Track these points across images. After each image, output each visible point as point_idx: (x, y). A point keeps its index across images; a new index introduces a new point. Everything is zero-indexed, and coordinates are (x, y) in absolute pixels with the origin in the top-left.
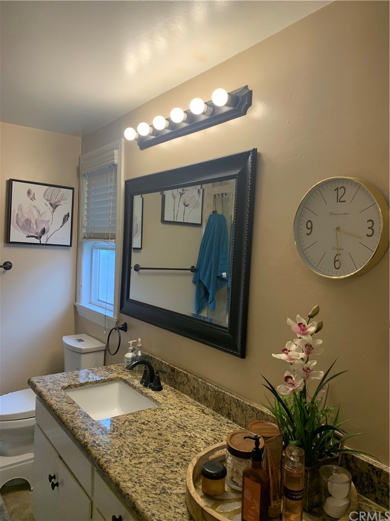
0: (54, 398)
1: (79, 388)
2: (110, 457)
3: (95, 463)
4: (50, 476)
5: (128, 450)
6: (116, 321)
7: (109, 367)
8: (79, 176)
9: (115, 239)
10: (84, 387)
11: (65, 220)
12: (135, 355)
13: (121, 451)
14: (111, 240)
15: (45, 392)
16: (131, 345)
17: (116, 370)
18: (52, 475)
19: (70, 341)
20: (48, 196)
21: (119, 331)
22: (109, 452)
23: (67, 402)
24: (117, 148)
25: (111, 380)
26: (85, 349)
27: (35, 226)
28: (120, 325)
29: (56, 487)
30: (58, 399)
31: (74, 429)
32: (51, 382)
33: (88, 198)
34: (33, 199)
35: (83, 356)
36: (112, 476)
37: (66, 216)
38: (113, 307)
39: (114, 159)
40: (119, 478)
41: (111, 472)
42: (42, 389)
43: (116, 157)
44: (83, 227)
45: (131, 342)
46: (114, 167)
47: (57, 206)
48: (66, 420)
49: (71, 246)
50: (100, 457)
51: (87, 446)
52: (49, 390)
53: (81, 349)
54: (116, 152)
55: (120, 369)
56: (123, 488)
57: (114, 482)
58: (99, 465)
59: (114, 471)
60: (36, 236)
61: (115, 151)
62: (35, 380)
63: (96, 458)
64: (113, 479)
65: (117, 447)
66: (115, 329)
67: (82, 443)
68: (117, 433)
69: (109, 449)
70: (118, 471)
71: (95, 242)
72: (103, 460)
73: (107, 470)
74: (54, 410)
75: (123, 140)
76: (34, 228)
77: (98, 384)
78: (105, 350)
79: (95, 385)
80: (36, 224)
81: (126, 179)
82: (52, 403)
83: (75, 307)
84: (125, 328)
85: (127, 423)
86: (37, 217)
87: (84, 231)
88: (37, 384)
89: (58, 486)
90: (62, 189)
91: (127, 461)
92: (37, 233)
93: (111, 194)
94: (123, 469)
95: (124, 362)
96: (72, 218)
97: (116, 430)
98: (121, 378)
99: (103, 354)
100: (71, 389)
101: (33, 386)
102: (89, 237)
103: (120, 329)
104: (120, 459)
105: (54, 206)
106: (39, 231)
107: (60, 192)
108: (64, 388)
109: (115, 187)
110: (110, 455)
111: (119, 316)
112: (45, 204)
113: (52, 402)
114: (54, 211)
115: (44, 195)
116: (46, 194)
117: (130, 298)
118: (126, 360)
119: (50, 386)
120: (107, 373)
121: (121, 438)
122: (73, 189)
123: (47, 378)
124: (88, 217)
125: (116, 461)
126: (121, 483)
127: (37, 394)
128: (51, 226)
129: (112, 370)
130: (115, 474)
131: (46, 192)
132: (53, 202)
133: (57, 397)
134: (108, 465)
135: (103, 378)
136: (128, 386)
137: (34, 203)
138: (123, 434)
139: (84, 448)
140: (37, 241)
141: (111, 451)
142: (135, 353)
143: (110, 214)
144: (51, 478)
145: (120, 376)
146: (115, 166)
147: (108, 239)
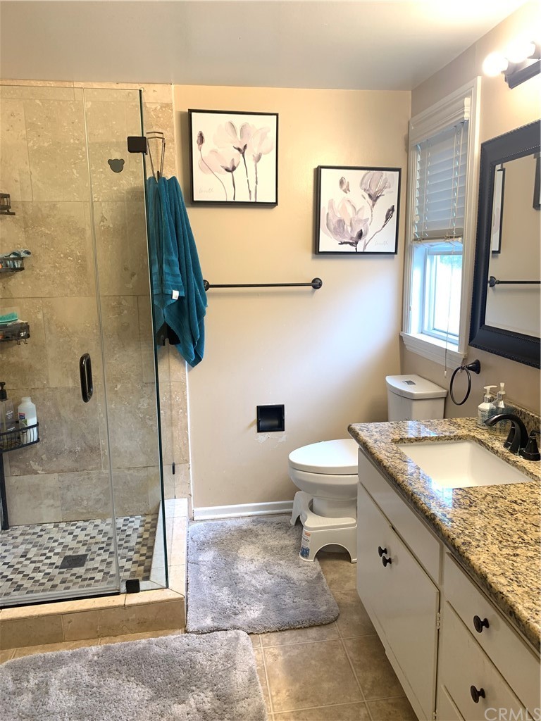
0: (383, 452)
1: (415, 443)
2: (469, 539)
3: (448, 543)
4: (380, 548)
5: (495, 534)
6: (463, 357)
7: (455, 421)
8: (407, 151)
9: (462, 236)
10: (421, 443)
11: (388, 217)
12: (495, 407)
13: (485, 534)
14: (456, 239)
15: (370, 442)
16: (488, 392)
17: (464, 426)
18: (383, 549)
19: (395, 382)
20: (366, 184)
21: (468, 373)
22: (467, 532)
23: (401, 460)
24: (469, 94)
25: (459, 439)
26: (417, 394)
27: (349, 229)
28: (470, 363)
29: (388, 564)
30: (388, 454)
31: (415, 495)
32: (377, 432)
33: (421, 181)
34: (347, 190)
35: (415, 404)
36: (474, 564)
37: (389, 211)
38: (457, 339)
39: (464, 112)
40: (485, 569)
41: (472, 558)
42: (367, 439)
43: (467, 109)
44: (414, 224)
45: (488, 388)
46: (463, 126)
47: (378, 197)
48: (403, 482)
49: (396, 253)
50: (454, 536)
51: (434, 519)
52: (376, 441)
53: (412, 394)
54: (467, 101)
55: (471, 425)
56: (493, 583)
57: (479, 572)
58: (454, 546)
59: (479, 558)
60: (351, 241)
61: (466, 99)
62: (356, 427)
63: (449, 537)
64: (477, 568)
65: (478, 528)
66: (463, 368)
67: (427, 514)
68: (476, 509)
69: (466, 529)
70: (482, 558)
71: (431, 244)
72: (459, 542)
73: (467, 554)
74: (385, 467)
75: (479, 79)
76: (348, 231)
77: (441, 441)
78: (446, 399)
79: (436, 442)
80: (351, 225)
81: (483, 142)
82: (382, 458)
83: (401, 338)
84: (477, 368)
85: (489, 498)
86: (352, 216)
87: (415, 230)
88: (360, 432)
89: (391, 563)
90: (384, 172)
91: (495, 549)
92: (351, 238)
93: (456, 169)
94: (491, 558)
95: (477, 415)
96: (398, 213)
97: (474, 504)
98: (474, 437)
99: (442, 402)
100: (404, 444)
101: (355, 435)
102: (422, 238)
103: (470, 368)
104: (484, 544)
105: (374, 198)
106: (355, 235)
107: (382, 176)
108: (396, 442)
109: (465, 156)
110: (469, 536)
111: (467, 350)
112: (363, 196)
113: (382, 456)
114: (373, 205)
115: (361, 184)
116: (364, 181)
117: (486, 324)
118: (480, 413)
119: (377, 436)
120: (452, 427)
121: (482, 517)
122: (399, 170)
123: (372, 426)
124: (420, 209)
125: (478, 546)
126: (489, 576)
127: (361, 445)
128: (370, 227)
129: (459, 425)
130: (480, 562)
131: (364, 177)
132: (372, 193)
133: (387, 451)
134: (468, 548)
135: (447, 434)
136: (484, 448)
137: (348, 196)
138: (485, 511)
139: (430, 521)
140: (352, 249)
141: (471, 531)
142: (494, 404)
143: (454, 200)
144: (381, 551)
145: (472, 434)
146: (464, 124)
147: (451, 237)
